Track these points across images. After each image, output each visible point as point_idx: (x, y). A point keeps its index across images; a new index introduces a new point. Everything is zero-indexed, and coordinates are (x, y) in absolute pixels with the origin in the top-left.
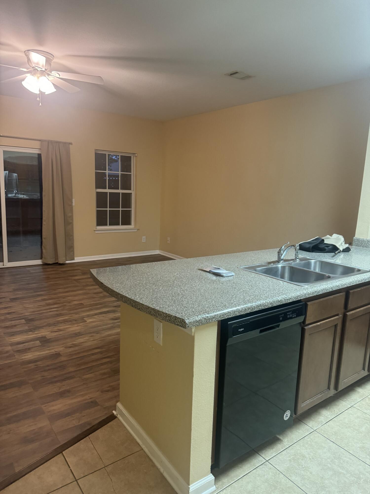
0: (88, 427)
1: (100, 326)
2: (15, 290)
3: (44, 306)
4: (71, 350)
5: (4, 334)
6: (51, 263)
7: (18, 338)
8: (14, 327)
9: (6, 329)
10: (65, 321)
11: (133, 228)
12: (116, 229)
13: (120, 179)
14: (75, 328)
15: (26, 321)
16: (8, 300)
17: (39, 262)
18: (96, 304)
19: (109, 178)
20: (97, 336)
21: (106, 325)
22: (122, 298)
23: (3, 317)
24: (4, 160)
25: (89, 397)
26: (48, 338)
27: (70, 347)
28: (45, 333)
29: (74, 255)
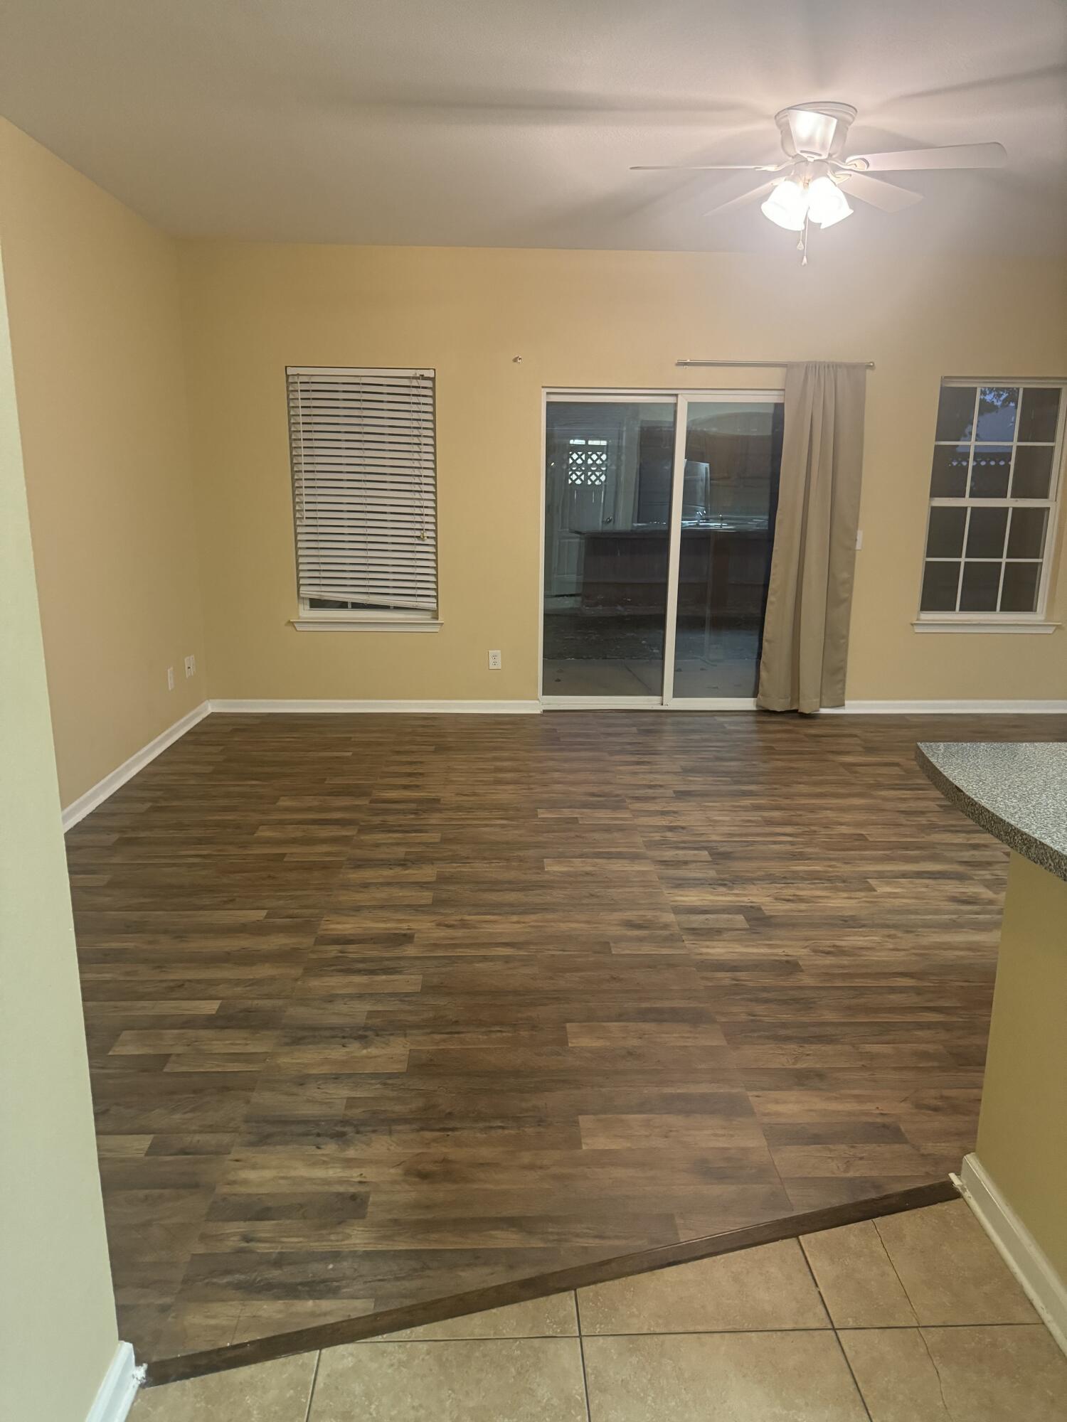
0: (873, 1195)
1: (916, 912)
2: (686, 771)
3: (757, 824)
4: (830, 960)
5: (661, 878)
6: (779, 710)
7: (692, 898)
8: (684, 867)
9: (663, 867)
10: (813, 877)
11: (1041, 621)
12: (982, 622)
13: (1012, 463)
14: (841, 903)
15: (711, 855)
16: (670, 793)
17: (748, 704)
18: (906, 847)
19: (975, 464)
20: (907, 941)
21: (936, 912)
22: (1029, 848)
23: (659, 834)
24: (687, 428)
25: (878, 1108)
26: (767, 913)
27: (828, 953)
28: (757, 896)
29: (844, 693)
